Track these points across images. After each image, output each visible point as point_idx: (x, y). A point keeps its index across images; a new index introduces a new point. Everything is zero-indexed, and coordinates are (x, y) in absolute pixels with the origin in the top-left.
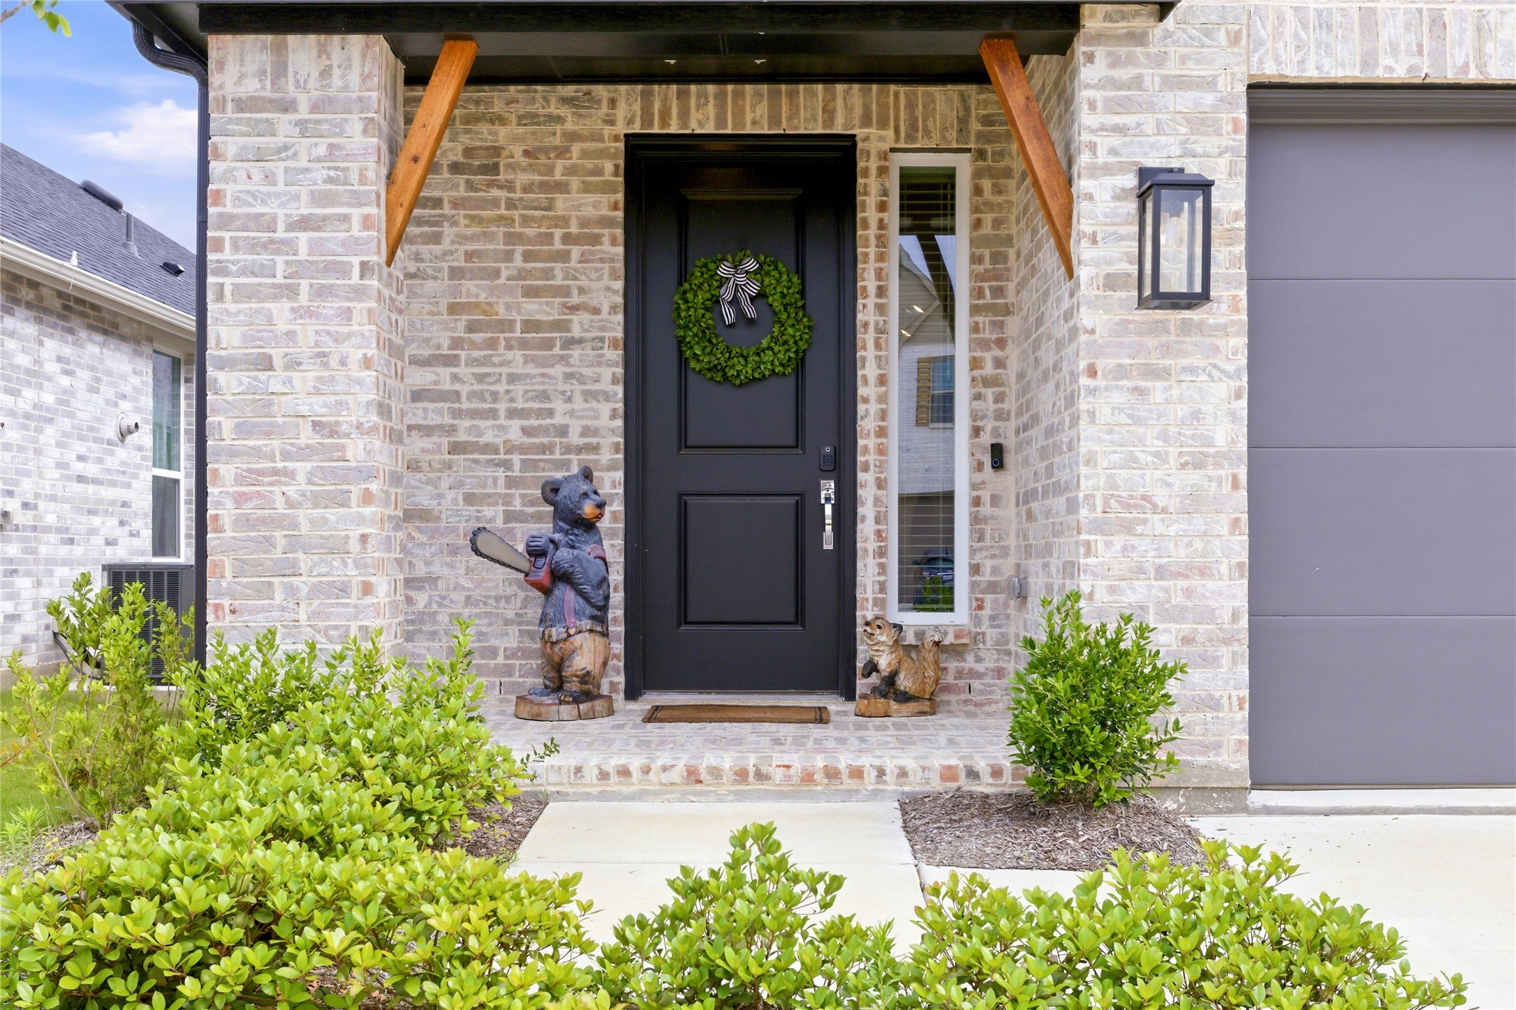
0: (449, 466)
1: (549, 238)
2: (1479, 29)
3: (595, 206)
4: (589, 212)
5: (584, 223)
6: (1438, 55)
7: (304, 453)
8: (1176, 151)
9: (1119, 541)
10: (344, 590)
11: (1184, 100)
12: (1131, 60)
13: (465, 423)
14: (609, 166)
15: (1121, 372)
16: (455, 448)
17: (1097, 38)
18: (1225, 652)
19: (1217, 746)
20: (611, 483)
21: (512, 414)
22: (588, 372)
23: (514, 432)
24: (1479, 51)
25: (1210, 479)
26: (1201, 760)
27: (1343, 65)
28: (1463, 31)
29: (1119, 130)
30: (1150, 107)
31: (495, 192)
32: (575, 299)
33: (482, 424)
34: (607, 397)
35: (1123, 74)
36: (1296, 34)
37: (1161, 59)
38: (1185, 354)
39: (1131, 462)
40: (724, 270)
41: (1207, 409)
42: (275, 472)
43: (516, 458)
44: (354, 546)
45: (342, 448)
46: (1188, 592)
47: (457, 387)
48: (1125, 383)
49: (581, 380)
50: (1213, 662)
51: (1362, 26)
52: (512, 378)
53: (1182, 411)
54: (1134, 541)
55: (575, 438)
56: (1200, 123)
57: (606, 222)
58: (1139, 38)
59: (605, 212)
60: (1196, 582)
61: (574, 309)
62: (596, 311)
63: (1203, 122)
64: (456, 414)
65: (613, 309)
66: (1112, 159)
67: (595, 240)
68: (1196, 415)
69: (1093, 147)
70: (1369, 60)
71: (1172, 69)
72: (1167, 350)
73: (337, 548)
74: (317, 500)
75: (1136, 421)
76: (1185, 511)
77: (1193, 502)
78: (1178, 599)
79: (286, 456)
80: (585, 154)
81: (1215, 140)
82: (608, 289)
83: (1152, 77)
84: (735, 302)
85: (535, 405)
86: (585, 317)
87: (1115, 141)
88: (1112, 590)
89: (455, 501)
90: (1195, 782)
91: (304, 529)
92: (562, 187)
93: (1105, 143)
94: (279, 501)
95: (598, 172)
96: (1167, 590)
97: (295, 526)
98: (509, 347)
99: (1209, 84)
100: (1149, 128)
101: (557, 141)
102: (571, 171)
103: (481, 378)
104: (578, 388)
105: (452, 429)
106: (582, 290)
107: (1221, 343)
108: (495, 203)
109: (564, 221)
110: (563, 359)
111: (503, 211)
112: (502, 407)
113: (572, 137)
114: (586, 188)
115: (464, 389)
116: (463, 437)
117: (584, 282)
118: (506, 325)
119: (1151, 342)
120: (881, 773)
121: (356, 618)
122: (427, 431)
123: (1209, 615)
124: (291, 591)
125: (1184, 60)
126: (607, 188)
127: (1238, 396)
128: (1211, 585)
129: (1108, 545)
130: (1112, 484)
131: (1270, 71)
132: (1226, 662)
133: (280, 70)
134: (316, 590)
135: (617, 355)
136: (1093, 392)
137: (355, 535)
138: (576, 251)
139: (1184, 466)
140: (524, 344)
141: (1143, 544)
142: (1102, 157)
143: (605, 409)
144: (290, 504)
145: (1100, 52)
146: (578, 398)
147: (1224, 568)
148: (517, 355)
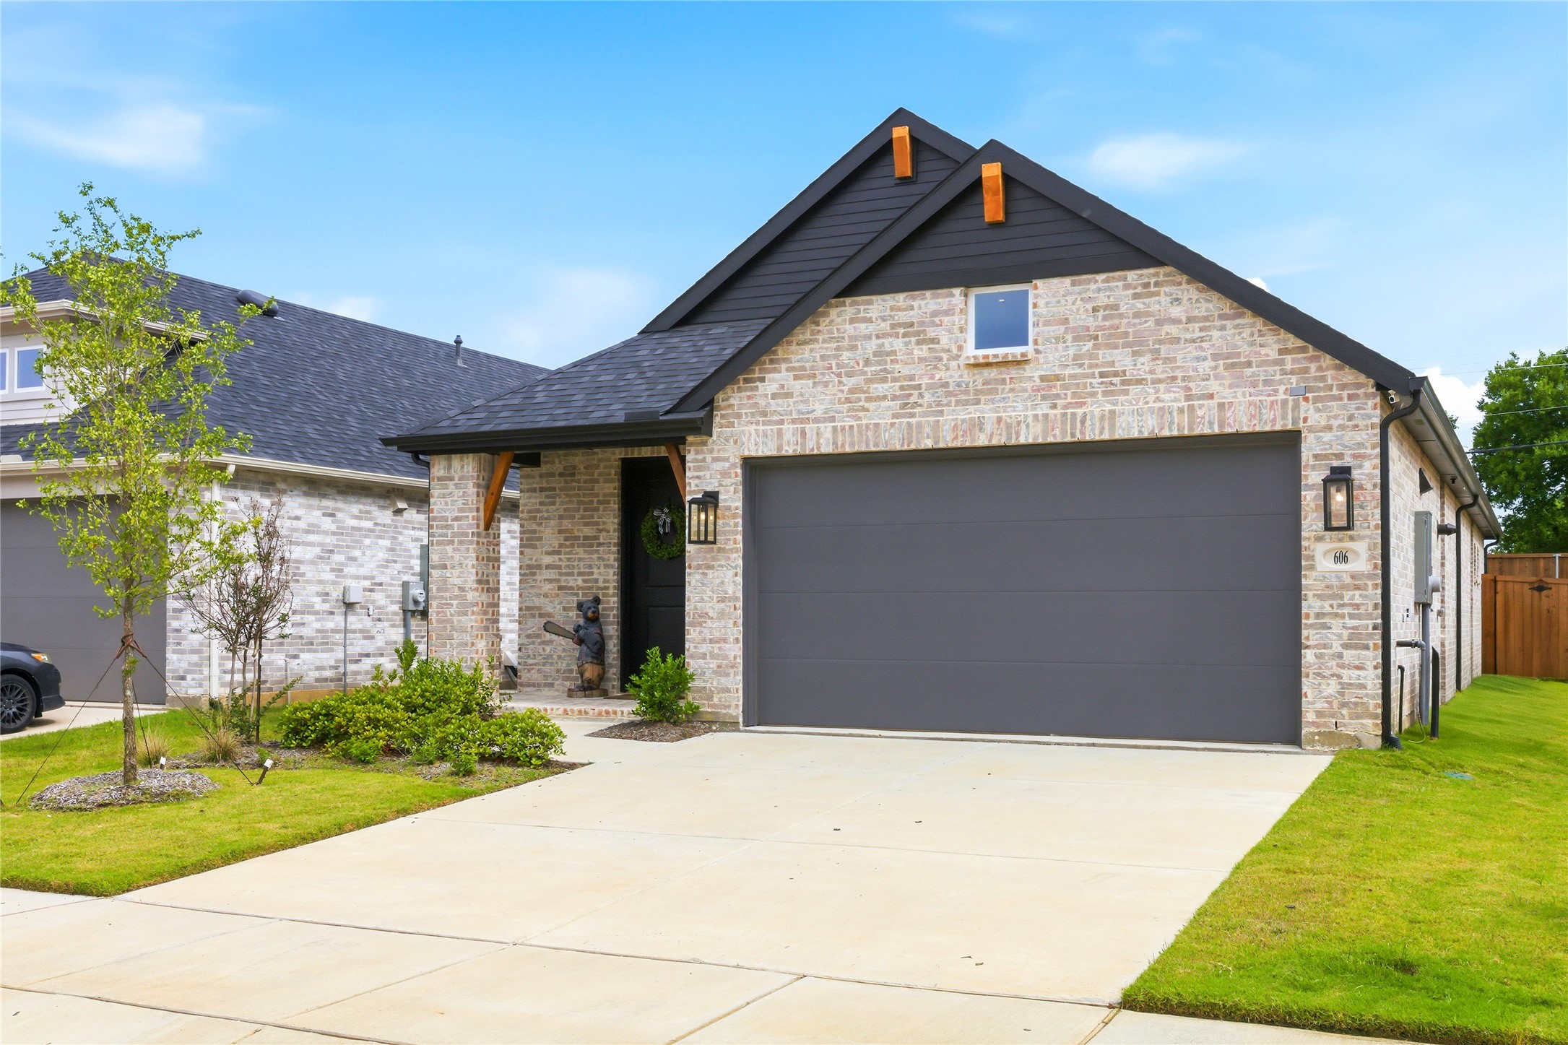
0: (557, 595)
1: (592, 502)
2: (818, 434)
3: (608, 488)
4: (606, 491)
5: (605, 495)
6: (803, 445)
7: (456, 597)
8: (717, 484)
9: (698, 629)
10: (466, 645)
11: (718, 466)
12: (702, 452)
13: (564, 578)
14: (613, 472)
15: (699, 567)
16: (560, 588)
17: (692, 444)
18: (731, 671)
19: (729, 706)
20: (612, 602)
21: (580, 574)
22: (606, 556)
23: (580, 582)
24: (818, 443)
25: (727, 606)
26: (724, 711)
27: (771, 450)
28: (812, 435)
29: (698, 477)
30: (708, 468)
31: (574, 484)
32: (601, 527)
33: (569, 578)
34: (612, 566)
35: (700, 457)
36: (755, 440)
37: (711, 451)
38: (719, 560)
39: (702, 600)
40: (656, 513)
41: (726, 580)
42: (448, 604)
43: (580, 592)
44: (469, 630)
45: (466, 595)
46: (720, 648)
47: (561, 563)
48: (700, 571)
49: (603, 559)
50: (727, 675)
51: (778, 435)
52: (580, 559)
53: (718, 581)
54: (703, 629)
55: (601, 584)
56: (725, 474)
57: (612, 495)
58: (704, 443)
59: (612, 491)
60: (722, 645)
61: (601, 531)
62: (608, 531)
63: (725, 473)
64: (561, 574)
65: (614, 531)
66: (696, 489)
67: (608, 502)
68: (722, 583)
69: (690, 484)
70: (780, 448)
71: (715, 454)
72: (714, 559)
73: (463, 630)
74: (459, 613)
75: (703, 585)
76: (718, 618)
77: (722, 615)
78: (716, 651)
79: (451, 598)
80: (605, 467)
81: (729, 480)
82: (612, 522)
83: (709, 458)
84: (664, 526)
85: (587, 570)
86: (604, 534)
87: (697, 481)
88: (695, 647)
89: (560, 610)
90: (721, 720)
91: (456, 623)
92: (597, 481)
93: (694, 482)
94: (448, 615)
95: (609, 474)
96: (713, 648)
97: (453, 623)
98: (578, 547)
99: (727, 459)
100: (708, 476)
101: (595, 462)
102: (600, 474)
103: (568, 560)
104: (602, 563)
105: (558, 581)
106: (604, 523)
107: (730, 555)
108: (574, 488)
109: (597, 495)
110: (597, 551)
111: (576, 492)
112: (576, 571)
113: (601, 460)
114: (606, 481)
115: (563, 564)
116: (563, 584)
117: (604, 520)
118: (577, 538)
119: (709, 556)
120: (622, 713)
121: (469, 654)
122: (550, 581)
123: (726, 657)
124: (452, 645)
125: (719, 450)
126: (612, 481)
127: (736, 575)
128: (727, 646)
129: (694, 630)
130: (696, 608)
131: (746, 454)
132: (732, 675)
133: (450, 467)
134: (459, 645)
135: (614, 549)
136: (690, 574)
137: (469, 626)
138: (601, 507)
139: (718, 601)
140: (584, 546)
141: (705, 631)
142: (693, 488)
143: (611, 571)
144: (451, 615)
145: (692, 449)
146: (602, 567)
147: (731, 640)
148: (581, 550)
